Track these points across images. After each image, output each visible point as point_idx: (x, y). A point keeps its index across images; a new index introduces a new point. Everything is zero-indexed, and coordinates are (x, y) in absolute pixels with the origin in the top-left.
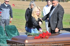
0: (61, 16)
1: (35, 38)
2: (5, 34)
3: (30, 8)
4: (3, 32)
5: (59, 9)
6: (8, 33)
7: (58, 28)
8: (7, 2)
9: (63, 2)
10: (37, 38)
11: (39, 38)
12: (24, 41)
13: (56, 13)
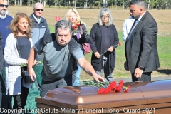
1: (100, 93)
8: (38, 10)
10: (104, 93)
11: (109, 93)
12: (76, 99)
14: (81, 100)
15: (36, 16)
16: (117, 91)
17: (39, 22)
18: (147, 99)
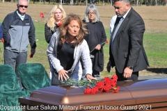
0: (137, 39)
1: (86, 94)
2: (19, 85)
3: (87, 21)
4: (14, 80)
5: (131, 21)
6: (24, 82)
7: (131, 68)
9: (162, 6)
10: (91, 93)
11: (96, 93)
13: (126, 31)
14: (66, 101)
15: (20, 13)
16: (104, 91)
17: (23, 19)
18: (136, 99)
